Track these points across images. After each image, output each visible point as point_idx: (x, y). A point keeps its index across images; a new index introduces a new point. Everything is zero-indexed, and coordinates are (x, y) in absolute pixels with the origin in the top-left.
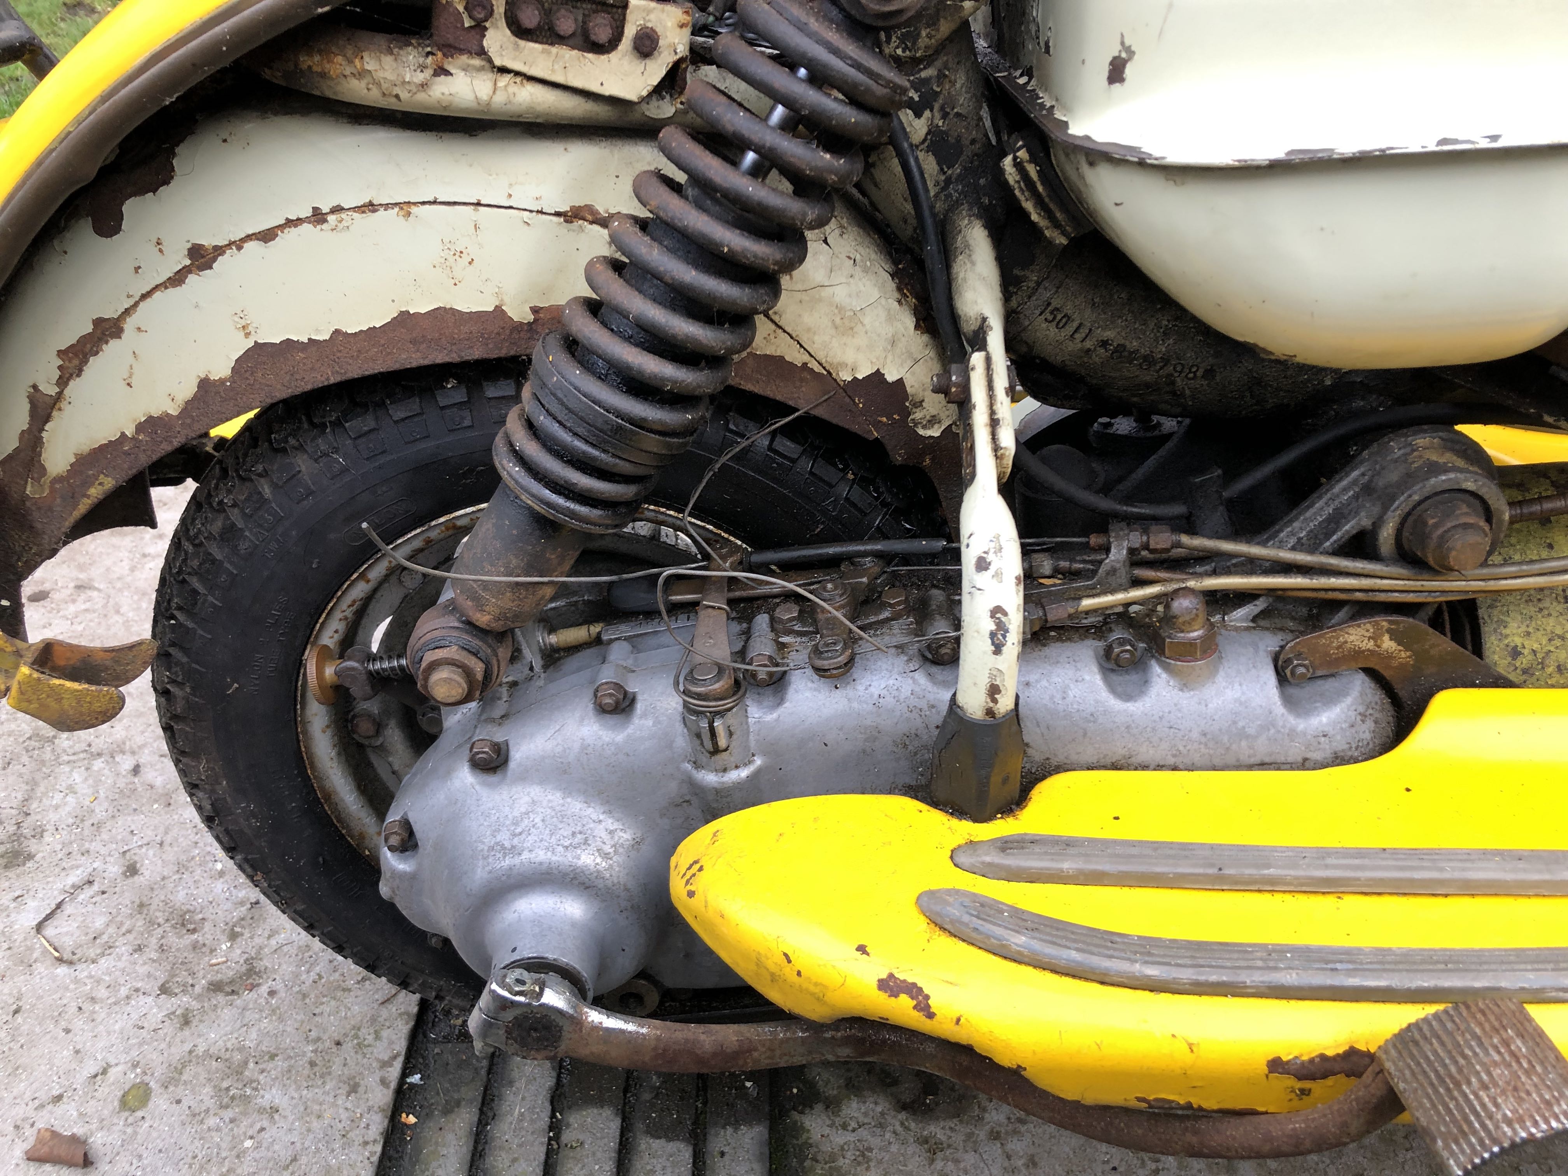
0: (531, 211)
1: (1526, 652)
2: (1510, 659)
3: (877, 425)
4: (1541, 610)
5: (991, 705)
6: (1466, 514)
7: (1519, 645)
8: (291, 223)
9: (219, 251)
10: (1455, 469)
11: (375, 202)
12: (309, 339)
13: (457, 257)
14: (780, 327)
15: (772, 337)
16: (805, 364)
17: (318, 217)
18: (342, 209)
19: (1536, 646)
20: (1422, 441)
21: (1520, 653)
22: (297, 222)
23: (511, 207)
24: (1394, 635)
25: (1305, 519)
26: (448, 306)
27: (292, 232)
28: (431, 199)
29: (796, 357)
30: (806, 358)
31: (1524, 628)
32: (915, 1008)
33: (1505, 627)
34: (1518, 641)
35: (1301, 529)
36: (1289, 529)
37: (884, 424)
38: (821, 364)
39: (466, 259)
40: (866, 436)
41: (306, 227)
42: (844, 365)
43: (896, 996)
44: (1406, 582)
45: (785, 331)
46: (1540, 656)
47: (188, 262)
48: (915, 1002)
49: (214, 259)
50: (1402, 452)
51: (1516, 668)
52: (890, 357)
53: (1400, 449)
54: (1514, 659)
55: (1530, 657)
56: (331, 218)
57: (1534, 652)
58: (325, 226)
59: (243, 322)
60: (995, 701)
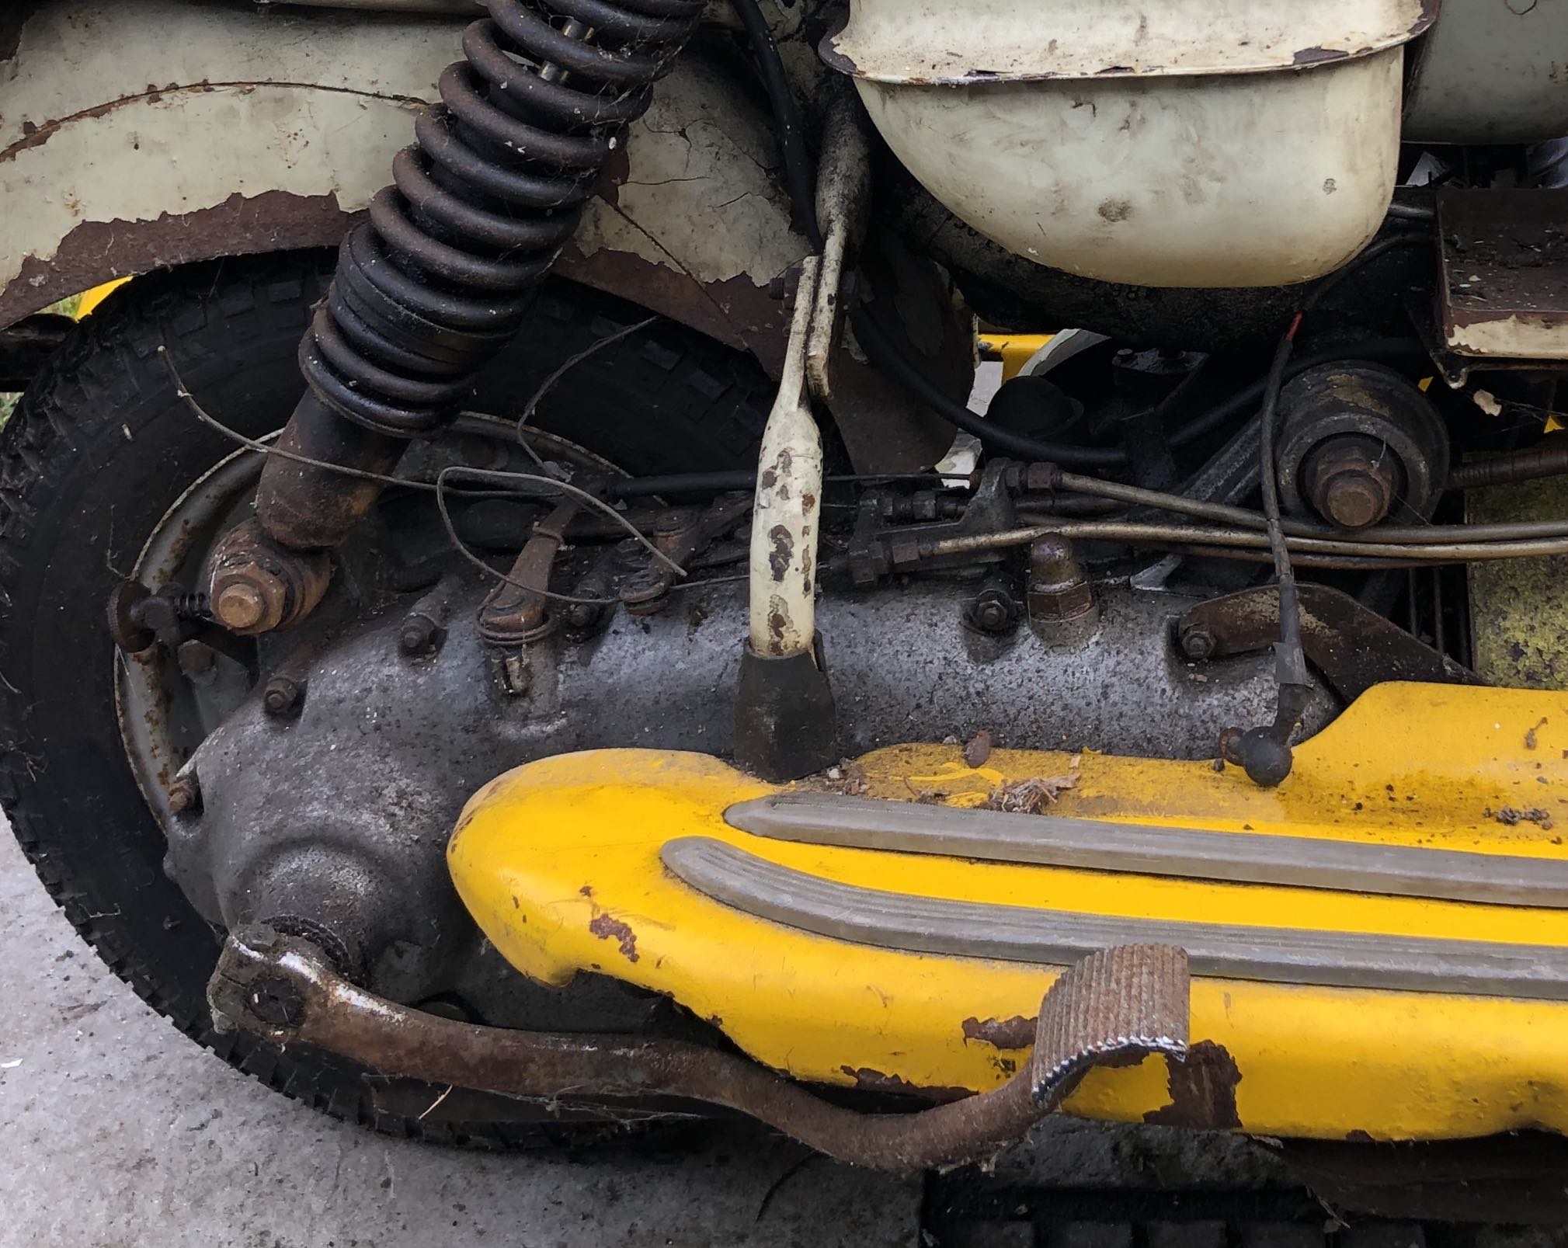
0: (367, 95)
1: (1529, 651)
2: (1509, 659)
3: (747, 333)
4: (1549, 599)
5: (777, 639)
6: (1357, 460)
7: (1521, 642)
8: (124, 100)
9: (53, 125)
10: (1357, 410)
11: (210, 82)
12: (138, 219)
13: (291, 138)
14: (632, 222)
15: (625, 232)
16: (661, 263)
17: (153, 94)
18: (177, 88)
19: (1541, 644)
20: (1338, 377)
21: (1523, 653)
22: (134, 98)
23: (346, 90)
24: (1311, 608)
25: (1221, 465)
26: (281, 189)
27: (129, 109)
28: (264, 80)
29: (652, 256)
30: (663, 257)
31: (1527, 620)
32: (621, 949)
33: (1504, 619)
34: (1520, 637)
35: (1218, 476)
36: (1205, 476)
37: (754, 333)
38: (679, 264)
39: (301, 141)
40: (736, 347)
41: (143, 103)
42: (705, 266)
43: (605, 938)
44: (1315, 541)
45: (637, 227)
46: (1547, 657)
47: (22, 136)
48: (621, 943)
49: (48, 135)
50: (1314, 389)
51: (1518, 672)
52: (758, 259)
53: (1313, 386)
54: (1515, 660)
55: (1534, 658)
56: (165, 96)
57: (1540, 652)
58: (159, 104)
59: (72, 199)
60: (780, 635)
